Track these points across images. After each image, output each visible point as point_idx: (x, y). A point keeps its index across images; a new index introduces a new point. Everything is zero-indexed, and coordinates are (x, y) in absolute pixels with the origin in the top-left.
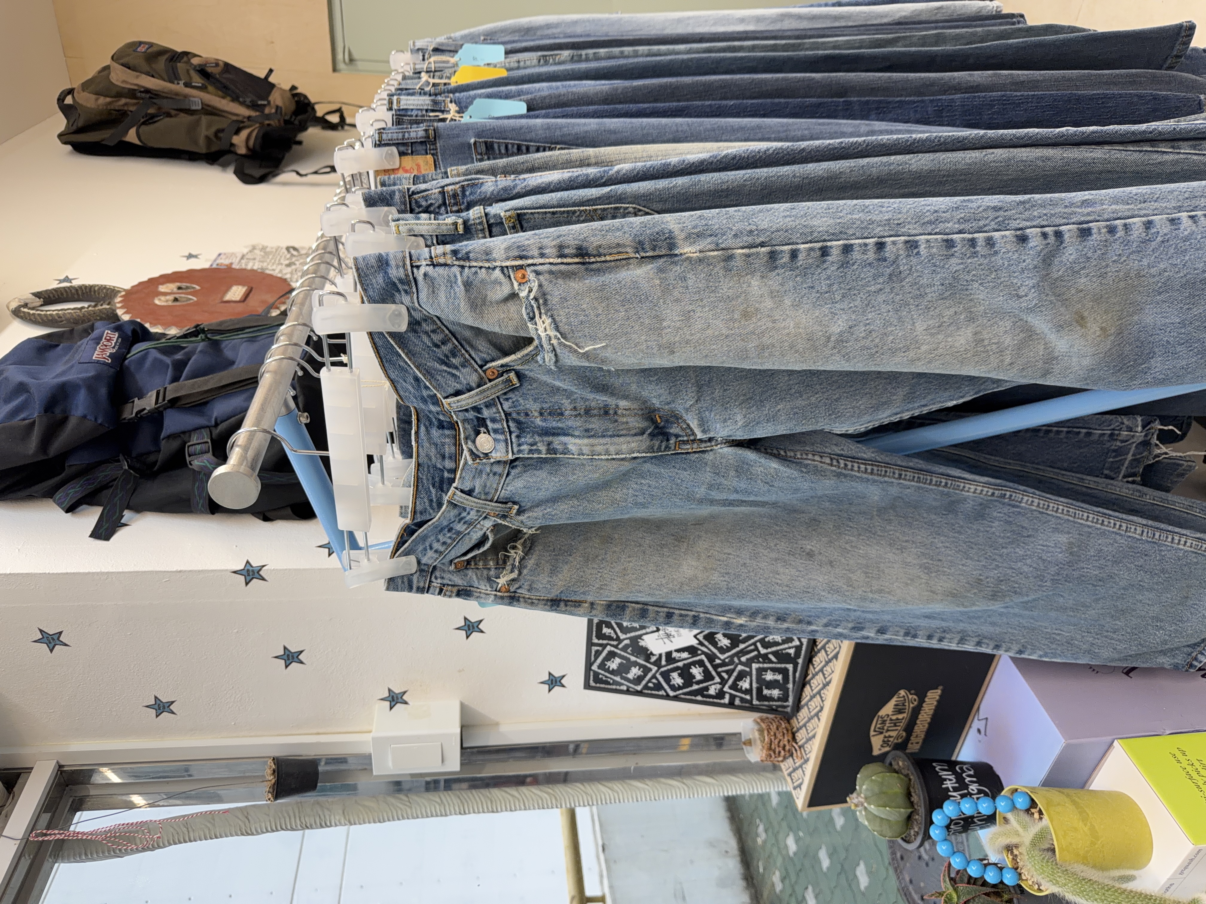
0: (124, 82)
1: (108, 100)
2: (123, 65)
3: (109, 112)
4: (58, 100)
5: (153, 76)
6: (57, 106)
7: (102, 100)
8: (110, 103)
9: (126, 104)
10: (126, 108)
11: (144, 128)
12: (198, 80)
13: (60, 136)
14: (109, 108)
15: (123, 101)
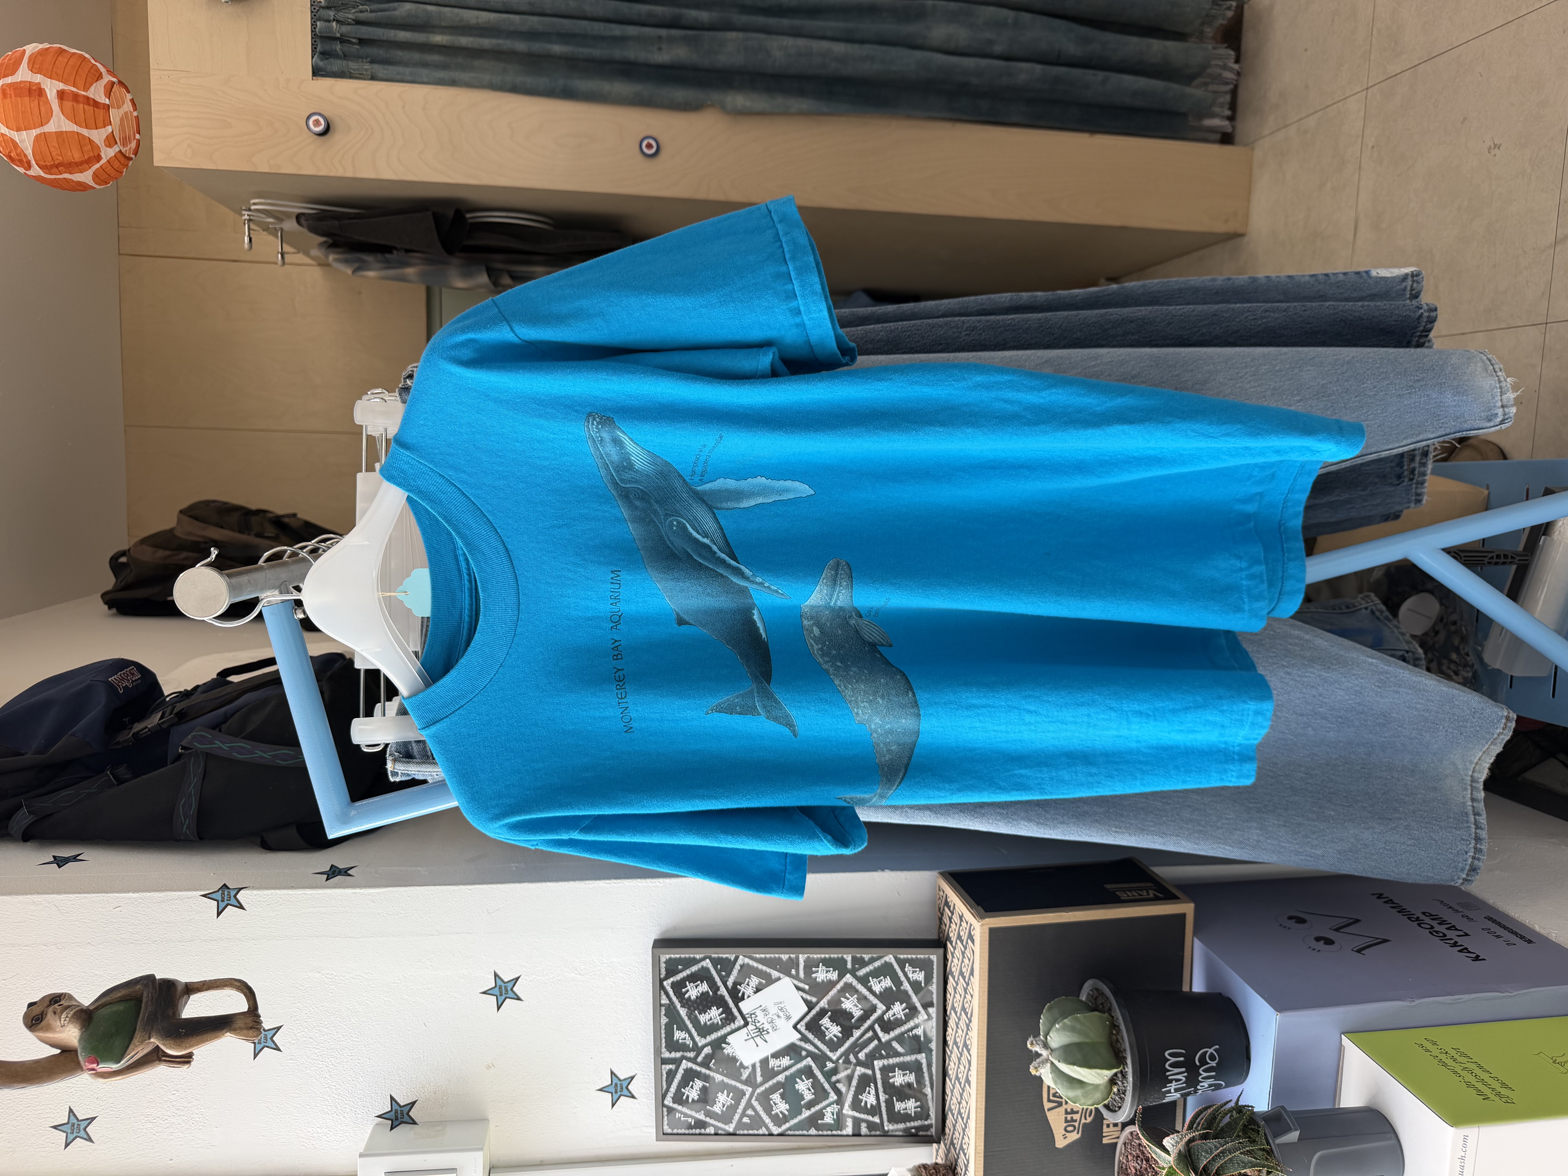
0: (189, 533)
1: (167, 553)
2: (190, 517)
4: (111, 559)
5: (222, 527)
6: (108, 566)
7: (161, 553)
8: (169, 556)
12: (271, 531)
13: (103, 596)
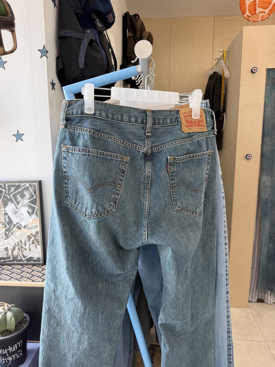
0: (145, 35)
1: (139, 29)
2: (149, 35)
3: (136, 29)
4: (137, 14)
6: (136, 13)
7: (139, 27)
8: (138, 29)
9: (138, 34)
10: (137, 34)
11: (132, 39)
13: (128, 12)
14: (137, 29)
15: (139, 33)
